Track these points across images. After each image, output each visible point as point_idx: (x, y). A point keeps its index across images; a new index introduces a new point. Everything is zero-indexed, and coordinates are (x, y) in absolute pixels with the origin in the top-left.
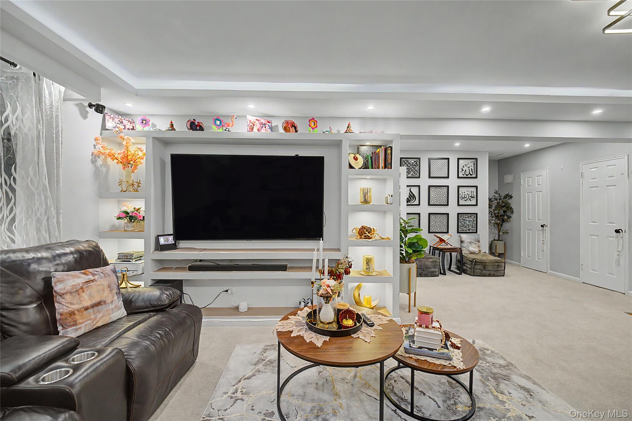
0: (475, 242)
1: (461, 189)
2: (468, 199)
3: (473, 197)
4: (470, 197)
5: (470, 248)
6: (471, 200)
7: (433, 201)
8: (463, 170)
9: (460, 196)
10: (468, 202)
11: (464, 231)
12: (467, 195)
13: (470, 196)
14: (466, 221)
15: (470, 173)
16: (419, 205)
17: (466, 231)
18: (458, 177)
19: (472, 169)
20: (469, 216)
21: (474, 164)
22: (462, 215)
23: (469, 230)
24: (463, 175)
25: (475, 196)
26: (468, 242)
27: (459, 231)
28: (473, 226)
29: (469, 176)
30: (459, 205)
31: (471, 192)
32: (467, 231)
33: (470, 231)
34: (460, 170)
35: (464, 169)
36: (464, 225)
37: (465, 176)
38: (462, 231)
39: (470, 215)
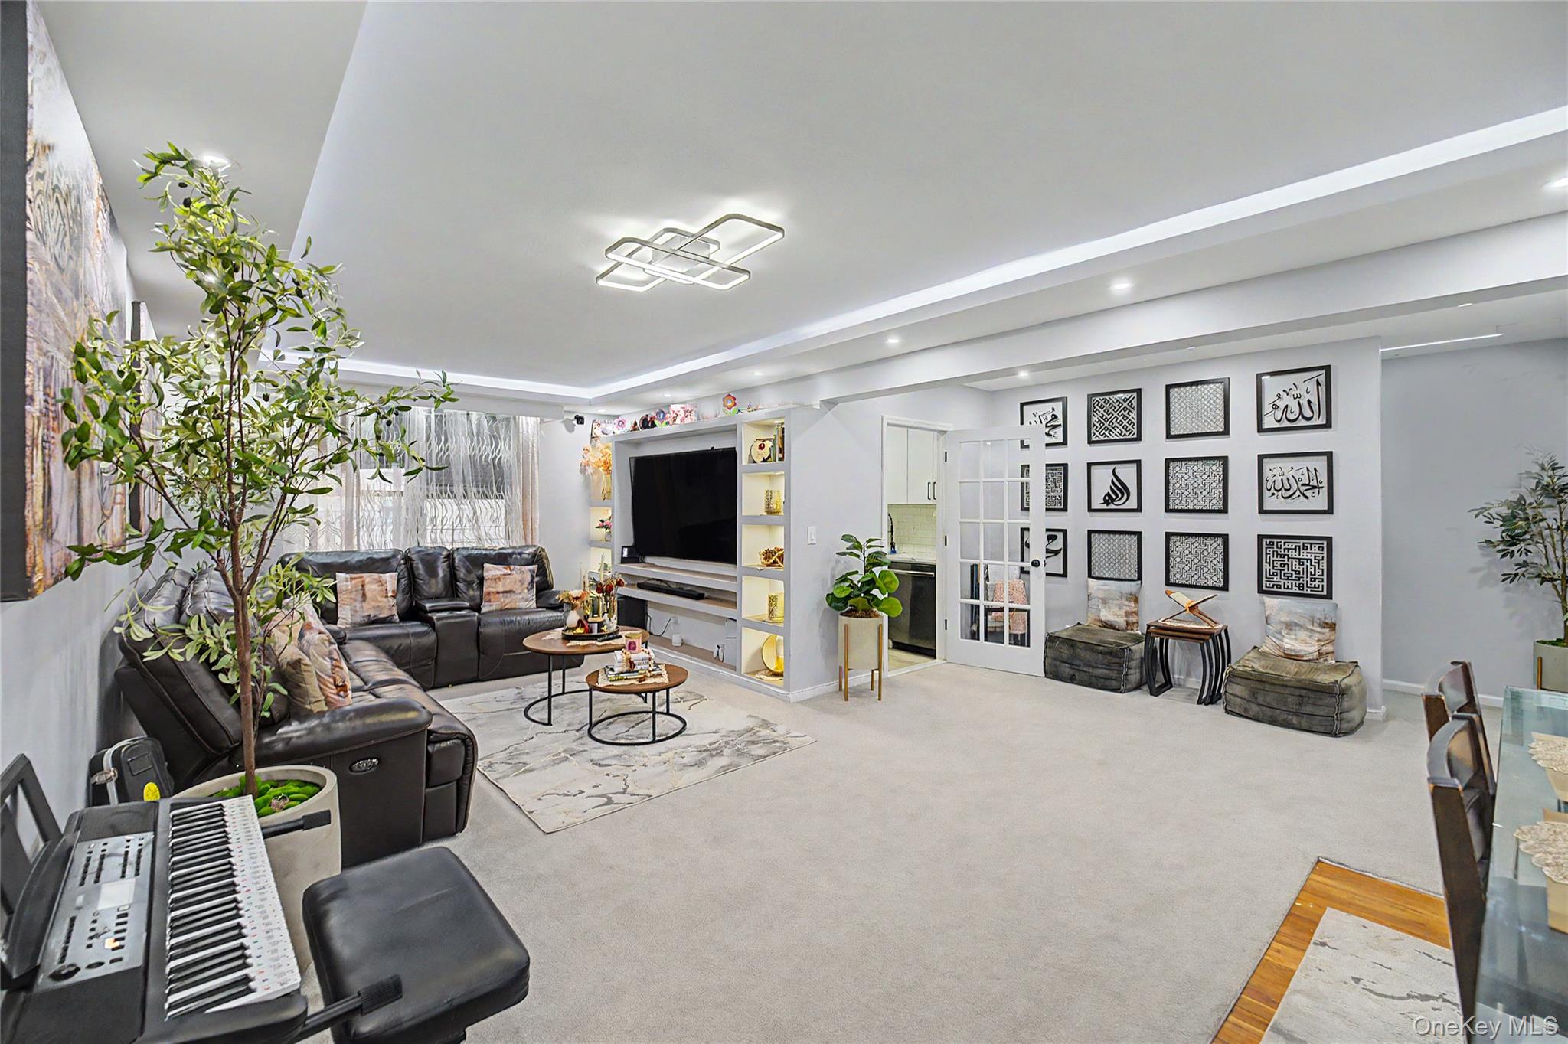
0: (1311, 627)
1: (1268, 464)
2: (1298, 493)
3: (1314, 487)
4: (1303, 488)
5: (1286, 640)
6: (1307, 498)
7: (1177, 501)
8: (1276, 407)
9: (1267, 485)
10: (1300, 504)
11: (1282, 590)
12: (1292, 481)
13: (1303, 485)
14: (1289, 558)
15: (1301, 413)
16: (1139, 509)
17: (1288, 588)
18: (1261, 430)
19: (1309, 402)
20: (1301, 545)
21: (1318, 384)
22: (1275, 541)
23: (1299, 587)
24: (1279, 421)
25: (1325, 484)
26: (1282, 622)
27: (1264, 588)
28: (1316, 576)
29: (1303, 423)
30: (1262, 511)
31: (1308, 470)
32: (1293, 591)
33: (1305, 592)
34: (1267, 408)
35: (1281, 404)
36: (1281, 570)
37: (1287, 424)
38: (1275, 589)
39: (1302, 542)
